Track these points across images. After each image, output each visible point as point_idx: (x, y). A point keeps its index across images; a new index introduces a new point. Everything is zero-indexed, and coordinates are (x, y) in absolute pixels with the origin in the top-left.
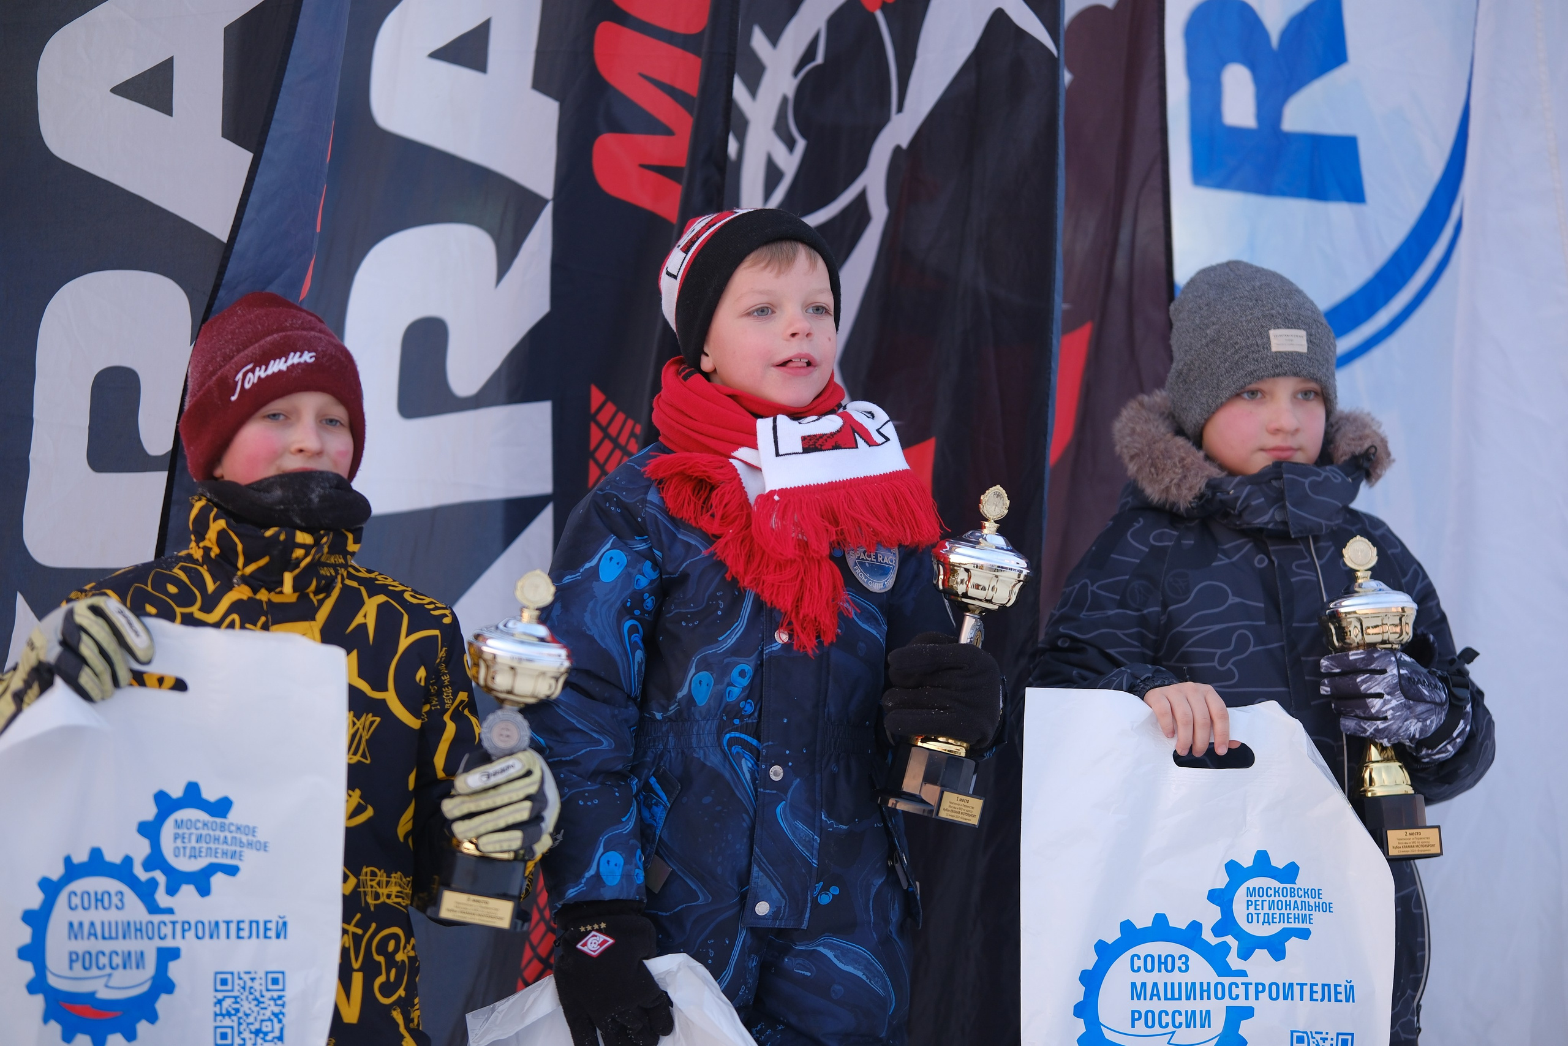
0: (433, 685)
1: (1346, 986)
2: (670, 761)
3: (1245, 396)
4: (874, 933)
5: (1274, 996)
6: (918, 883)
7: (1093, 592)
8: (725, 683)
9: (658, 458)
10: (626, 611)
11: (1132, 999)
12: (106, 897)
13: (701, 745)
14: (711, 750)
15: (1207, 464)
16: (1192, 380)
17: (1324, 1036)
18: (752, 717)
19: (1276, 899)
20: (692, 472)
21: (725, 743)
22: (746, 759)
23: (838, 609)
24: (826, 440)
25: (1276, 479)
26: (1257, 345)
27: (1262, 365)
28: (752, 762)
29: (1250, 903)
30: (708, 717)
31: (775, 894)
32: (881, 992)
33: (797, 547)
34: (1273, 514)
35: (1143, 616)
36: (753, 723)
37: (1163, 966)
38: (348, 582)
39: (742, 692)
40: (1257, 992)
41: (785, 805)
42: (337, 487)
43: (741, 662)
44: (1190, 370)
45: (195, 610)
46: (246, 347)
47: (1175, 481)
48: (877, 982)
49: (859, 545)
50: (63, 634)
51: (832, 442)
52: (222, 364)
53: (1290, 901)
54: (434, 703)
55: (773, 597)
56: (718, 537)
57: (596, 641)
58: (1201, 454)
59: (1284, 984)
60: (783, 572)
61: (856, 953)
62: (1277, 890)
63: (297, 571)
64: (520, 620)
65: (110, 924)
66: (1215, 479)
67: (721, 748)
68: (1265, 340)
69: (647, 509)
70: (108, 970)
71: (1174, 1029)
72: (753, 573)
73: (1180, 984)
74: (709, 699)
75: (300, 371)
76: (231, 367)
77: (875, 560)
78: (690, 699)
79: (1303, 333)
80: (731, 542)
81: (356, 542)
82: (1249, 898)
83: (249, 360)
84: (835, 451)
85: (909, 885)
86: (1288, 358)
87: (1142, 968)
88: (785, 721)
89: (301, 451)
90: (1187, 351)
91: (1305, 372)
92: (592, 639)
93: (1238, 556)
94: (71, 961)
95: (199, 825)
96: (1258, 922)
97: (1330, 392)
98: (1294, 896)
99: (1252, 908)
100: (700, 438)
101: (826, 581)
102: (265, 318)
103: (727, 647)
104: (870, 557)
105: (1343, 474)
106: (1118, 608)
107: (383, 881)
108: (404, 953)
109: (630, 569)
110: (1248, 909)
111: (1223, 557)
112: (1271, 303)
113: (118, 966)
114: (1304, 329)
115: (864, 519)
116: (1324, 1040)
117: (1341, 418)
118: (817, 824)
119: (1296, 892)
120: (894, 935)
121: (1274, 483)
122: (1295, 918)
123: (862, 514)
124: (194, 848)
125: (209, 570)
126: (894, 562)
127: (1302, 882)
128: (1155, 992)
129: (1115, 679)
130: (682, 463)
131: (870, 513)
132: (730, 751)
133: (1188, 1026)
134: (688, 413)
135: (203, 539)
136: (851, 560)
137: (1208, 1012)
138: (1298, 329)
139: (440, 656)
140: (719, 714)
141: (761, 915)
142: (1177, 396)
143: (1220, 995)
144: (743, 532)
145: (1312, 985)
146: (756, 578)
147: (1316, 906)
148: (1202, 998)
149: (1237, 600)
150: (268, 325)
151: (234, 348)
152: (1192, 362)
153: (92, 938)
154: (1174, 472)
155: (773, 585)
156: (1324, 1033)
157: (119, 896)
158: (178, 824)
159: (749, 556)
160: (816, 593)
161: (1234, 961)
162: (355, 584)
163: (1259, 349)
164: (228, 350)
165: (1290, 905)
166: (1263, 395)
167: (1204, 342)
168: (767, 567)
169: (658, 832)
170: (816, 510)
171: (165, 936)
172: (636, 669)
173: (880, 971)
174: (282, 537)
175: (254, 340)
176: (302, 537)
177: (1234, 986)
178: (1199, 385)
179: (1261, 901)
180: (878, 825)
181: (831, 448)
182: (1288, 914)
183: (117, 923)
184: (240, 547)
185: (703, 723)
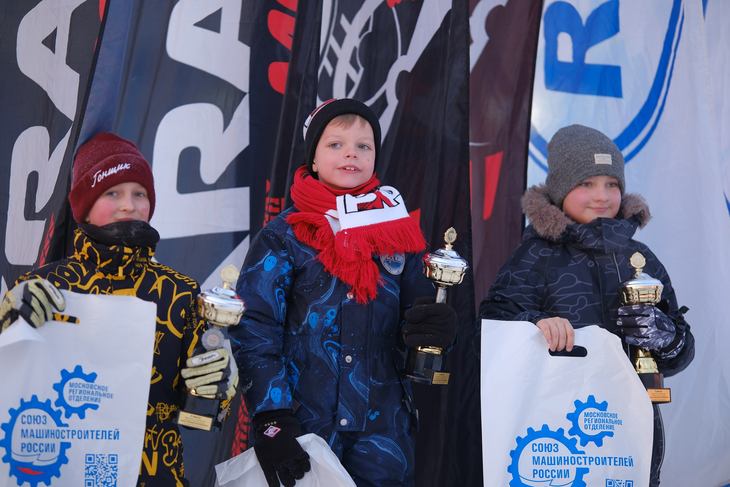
0: (188, 317)
1: (629, 459)
2: (300, 354)
3: (583, 185)
4: (396, 433)
5: (598, 463)
6: (417, 411)
7: (512, 276)
8: (324, 318)
9: (292, 214)
10: (276, 285)
11: (534, 464)
12: (38, 418)
13: (314, 346)
14: (318, 349)
15: (566, 218)
16: (558, 178)
17: (620, 482)
18: (337, 333)
19: (598, 418)
20: (307, 221)
21: (325, 346)
22: (334, 353)
23: (377, 283)
24: (369, 205)
25: (598, 225)
26: (589, 161)
27: (591, 170)
28: (337, 354)
29: (586, 420)
30: (317, 334)
31: (349, 415)
32: (400, 460)
33: (356, 255)
34: (597, 242)
35: (536, 288)
36: (337, 336)
37: (547, 449)
38: (149, 270)
39: (332, 322)
40: (590, 461)
41: (353, 374)
42: (143, 228)
43: (331, 308)
44: (557, 174)
45: (78, 284)
46: (98, 162)
47: (552, 226)
48: (398, 456)
49: (386, 253)
50: (24, 296)
51: (371, 206)
52: (87, 170)
53: (604, 419)
54: (189, 326)
55: (346, 279)
56: (320, 251)
57: (263, 298)
58: (563, 214)
59: (602, 458)
60: (350, 267)
61: (388, 442)
62: (598, 414)
63: (125, 266)
64: (222, 288)
65: (40, 430)
66: (570, 225)
67: (323, 348)
68: (592, 159)
69: (286, 237)
70: (39, 452)
71: (552, 479)
72: (336, 268)
73: (554, 458)
74: (317, 325)
75: (123, 173)
76: (91, 172)
77: (394, 260)
78: (308, 325)
79: (610, 156)
80: (326, 254)
81: (153, 251)
82: (586, 418)
83: (99, 168)
84: (373, 210)
85: (412, 411)
86: (603, 167)
87: (538, 450)
88: (352, 335)
89: (125, 210)
90: (555, 165)
91: (611, 174)
92: (260, 297)
93: (580, 261)
94: (22, 448)
95: (81, 386)
96: (590, 429)
97: (622, 183)
98: (606, 417)
99: (587, 422)
100: (310, 205)
101: (371, 271)
102: (106, 147)
103: (325, 301)
104: (391, 258)
105: (629, 224)
106: (524, 285)
107: (167, 409)
108: (176, 442)
109: (278, 265)
110: (585, 423)
111: (573, 262)
112: (595, 142)
113: (43, 450)
114: (610, 154)
115: (387, 241)
116: (620, 483)
117: (627, 197)
118: (368, 383)
119: (607, 415)
120: (406, 434)
121: (597, 227)
122: (607, 427)
123: (386, 239)
124: (78, 396)
125: (84, 265)
126: (403, 260)
127: (609, 410)
128: (544, 461)
129: (522, 316)
130: (303, 217)
131: (390, 238)
132: (327, 349)
133: (558, 477)
134: (305, 194)
135: (81, 251)
136: (383, 260)
137: (568, 470)
138: (607, 153)
139: (192, 304)
140: (322, 332)
141: (343, 425)
142: (551, 186)
143: (573, 463)
144: (331, 249)
145: (615, 458)
146: (338, 270)
147: (615, 422)
148: (565, 464)
149: (580, 282)
150: (108, 151)
151: (93, 162)
152: (558, 170)
153: (32, 437)
154: (551, 222)
155: (346, 273)
156: (620, 481)
157: (44, 418)
158: (71, 385)
159: (335, 260)
160: (366, 276)
161: (579, 447)
162: (152, 271)
163: (590, 163)
164: (90, 163)
165: (604, 421)
166: (591, 184)
167: (564, 160)
168: (343, 265)
169: (295, 387)
170: (364, 238)
171: (64, 437)
172: (282, 311)
173: (399, 451)
174: (118, 250)
175: (101, 158)
176: (128, 250)
177: (579, 458)
178: (561, 180)
179: (591, 419)
180: (397, 383)
181: (371, 208)
182: (603, 425)
183: (43, 430)
184: (98, 255)
185: (314, 336)
